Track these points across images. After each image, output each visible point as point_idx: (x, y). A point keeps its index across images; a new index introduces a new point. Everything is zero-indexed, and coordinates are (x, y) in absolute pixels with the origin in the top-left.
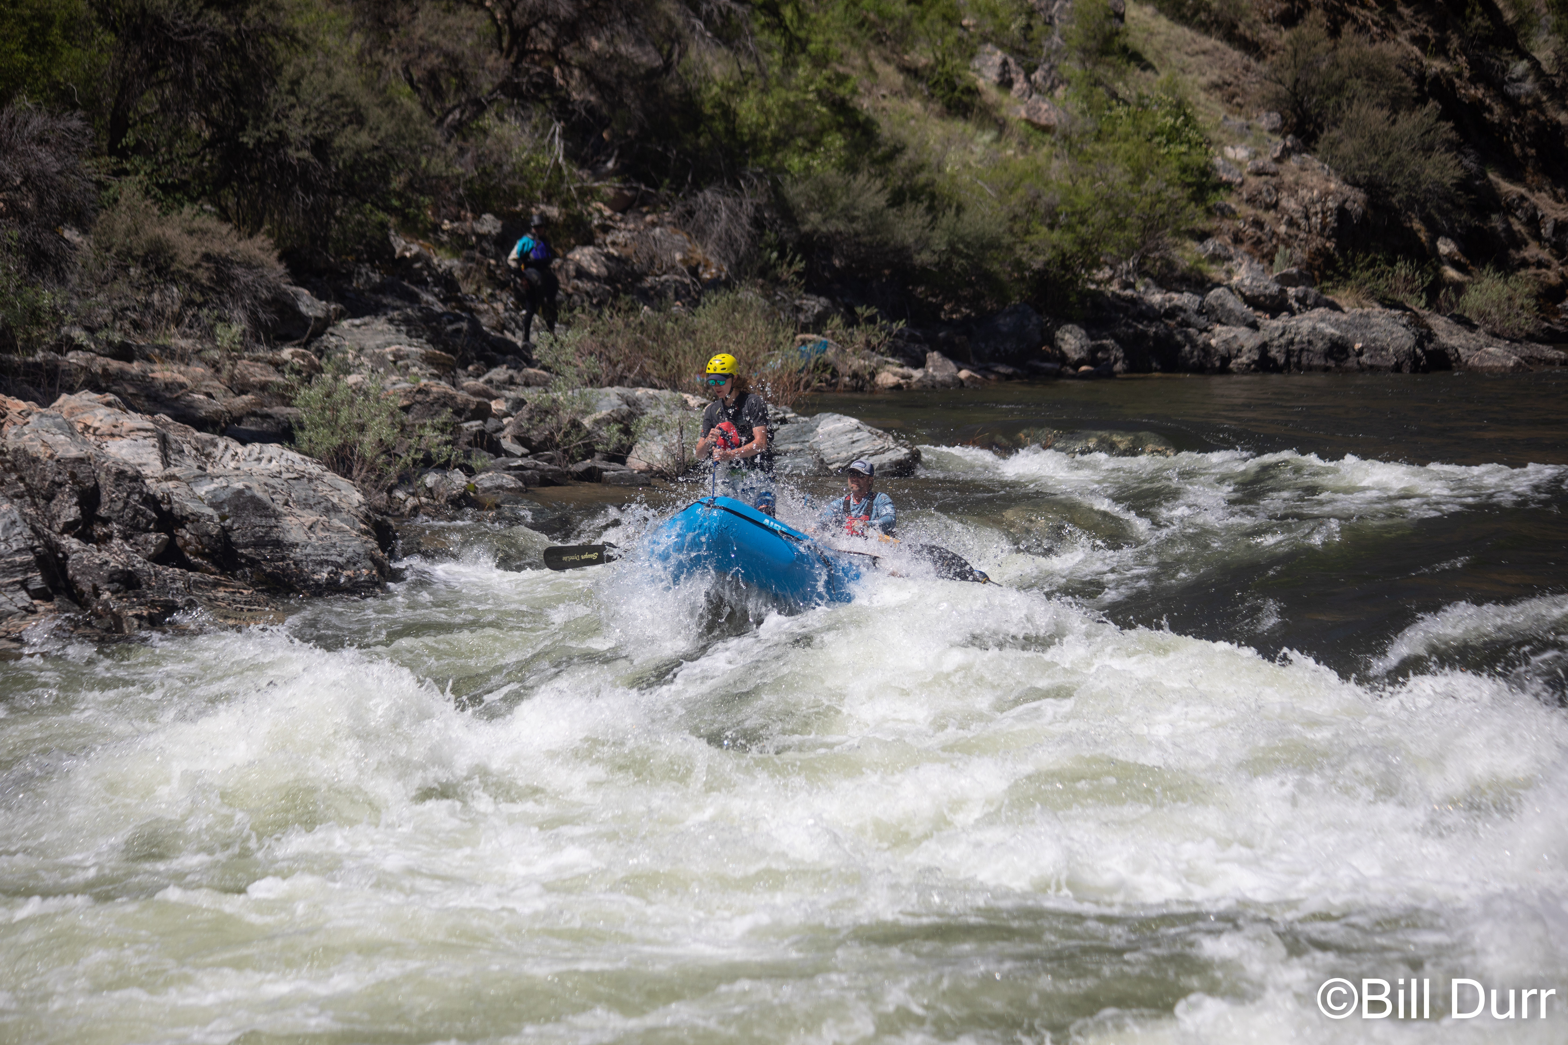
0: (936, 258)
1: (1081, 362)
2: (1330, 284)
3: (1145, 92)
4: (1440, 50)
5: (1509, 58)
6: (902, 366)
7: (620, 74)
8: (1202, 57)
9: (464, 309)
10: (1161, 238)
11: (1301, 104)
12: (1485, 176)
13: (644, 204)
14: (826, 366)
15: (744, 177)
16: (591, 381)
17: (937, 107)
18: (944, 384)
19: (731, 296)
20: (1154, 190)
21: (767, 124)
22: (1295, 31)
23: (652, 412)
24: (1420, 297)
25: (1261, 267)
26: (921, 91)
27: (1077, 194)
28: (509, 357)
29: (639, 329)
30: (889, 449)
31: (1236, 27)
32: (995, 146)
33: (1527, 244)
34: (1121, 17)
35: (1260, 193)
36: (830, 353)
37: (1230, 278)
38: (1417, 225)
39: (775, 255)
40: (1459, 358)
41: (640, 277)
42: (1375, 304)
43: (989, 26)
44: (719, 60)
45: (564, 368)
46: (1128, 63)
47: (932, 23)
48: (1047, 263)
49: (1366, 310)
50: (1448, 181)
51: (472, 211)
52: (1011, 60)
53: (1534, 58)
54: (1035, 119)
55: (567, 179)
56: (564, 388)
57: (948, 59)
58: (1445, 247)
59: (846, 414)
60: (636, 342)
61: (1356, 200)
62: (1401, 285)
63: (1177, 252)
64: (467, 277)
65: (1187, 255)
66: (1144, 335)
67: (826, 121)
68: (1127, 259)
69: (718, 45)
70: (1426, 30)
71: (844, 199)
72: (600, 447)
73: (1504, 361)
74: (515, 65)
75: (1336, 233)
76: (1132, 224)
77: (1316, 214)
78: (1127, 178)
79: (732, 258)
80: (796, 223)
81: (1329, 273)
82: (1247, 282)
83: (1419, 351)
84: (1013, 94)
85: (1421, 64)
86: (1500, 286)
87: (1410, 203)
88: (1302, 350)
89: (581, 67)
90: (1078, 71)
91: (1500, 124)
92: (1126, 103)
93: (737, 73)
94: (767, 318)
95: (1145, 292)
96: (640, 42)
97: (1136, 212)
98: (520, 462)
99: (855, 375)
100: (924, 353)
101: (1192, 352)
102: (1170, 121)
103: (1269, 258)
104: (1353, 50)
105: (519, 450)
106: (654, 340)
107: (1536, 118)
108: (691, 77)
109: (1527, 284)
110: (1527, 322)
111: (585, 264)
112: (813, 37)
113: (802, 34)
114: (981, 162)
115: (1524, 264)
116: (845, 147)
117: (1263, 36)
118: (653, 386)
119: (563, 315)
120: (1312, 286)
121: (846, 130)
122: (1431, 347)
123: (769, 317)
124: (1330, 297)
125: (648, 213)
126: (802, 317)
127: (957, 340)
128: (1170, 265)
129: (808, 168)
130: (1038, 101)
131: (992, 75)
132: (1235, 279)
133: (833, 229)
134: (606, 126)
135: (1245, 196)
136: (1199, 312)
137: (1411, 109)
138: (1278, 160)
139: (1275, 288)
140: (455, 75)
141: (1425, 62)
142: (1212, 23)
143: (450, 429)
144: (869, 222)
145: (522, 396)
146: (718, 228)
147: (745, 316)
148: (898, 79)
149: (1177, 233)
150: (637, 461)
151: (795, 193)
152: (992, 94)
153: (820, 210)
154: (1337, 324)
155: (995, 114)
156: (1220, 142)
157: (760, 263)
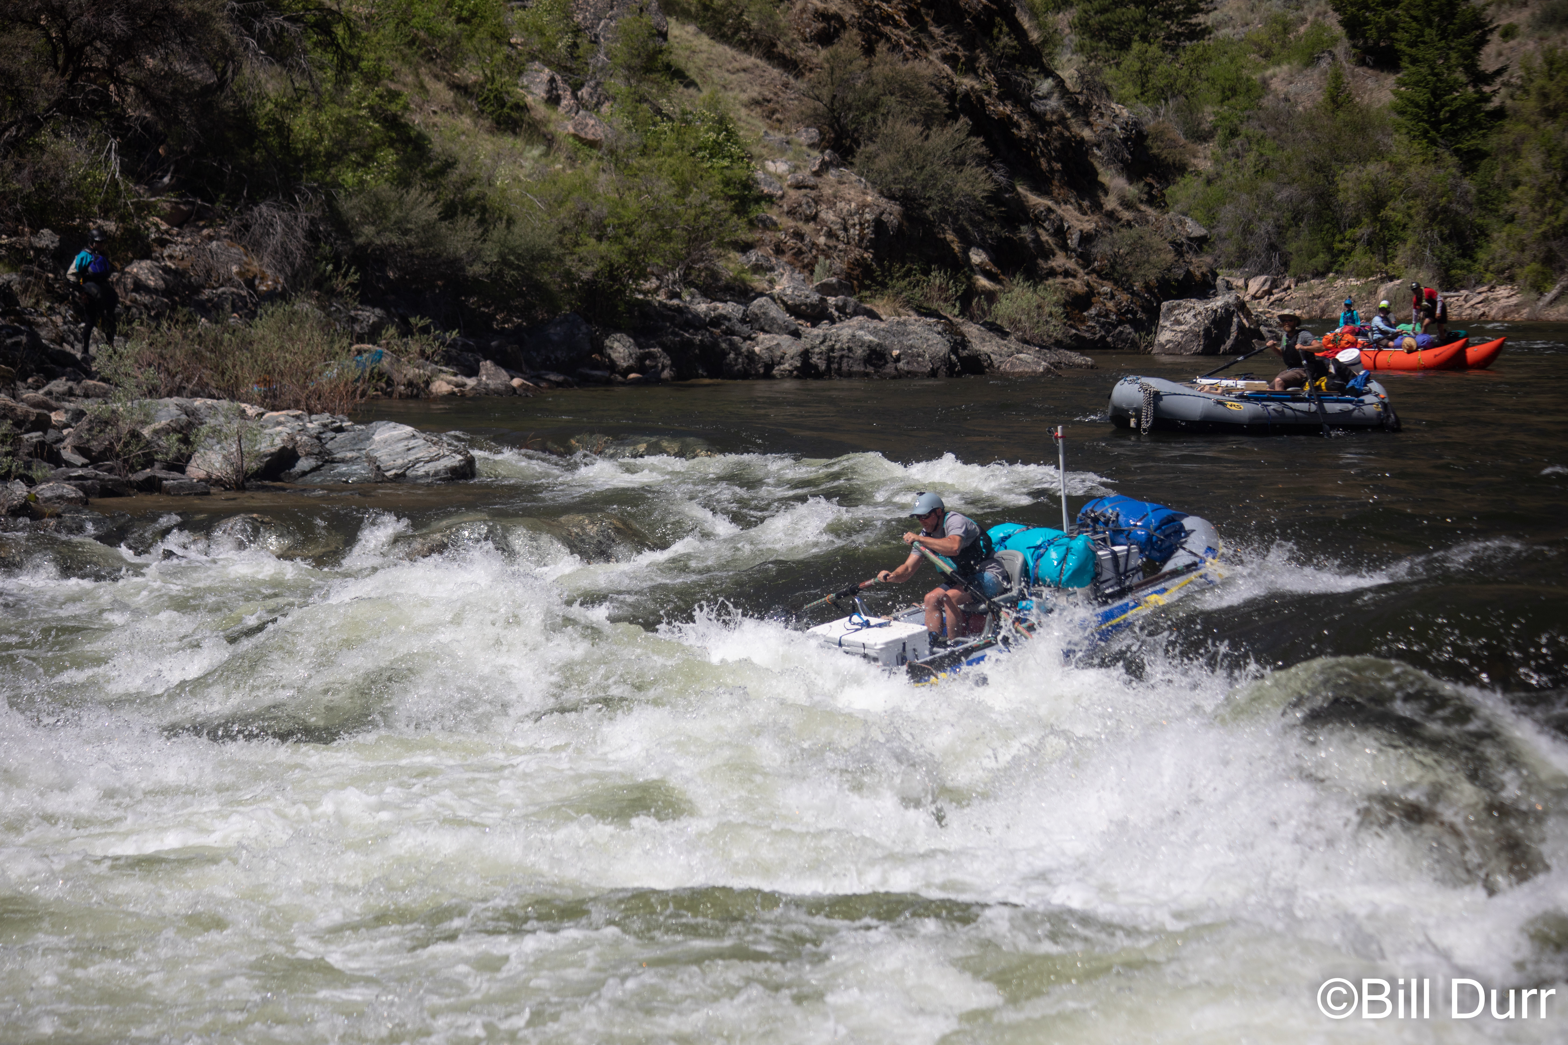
0: (488, 269)
1: (630, 369)
2: (868, 293)
3: (689, 109)
4: (970, 68)
5: (1035, 77)
6: (455, 375)
7: (175, 91)
8: (742, 74)
9: (23, 322)
10: (705, 249)
11: (838, 120)
12: (1015, 189)
13: (201, 219)
14: (381, 375)
15: (299, 192)
16: (150, 392)
17: (487, 123)
18: (497, 392)
19: (288, 308)
20: (698, 203)
21: (322, 139)
22: (831, 49)
23: (211, 422)
24: (954, 306)
25: (802, 277)
26: (471, 107)
27: (624, 206)
28: (69, 369)
29: (197, 340)
30: (444, 456)
31: (775, 45)
32: (543, 161)
33: (1054, 255)
34: (664, 36)
35: (800, 205)
36: (385, 363)
37: (772, 288)
38: (950, 236)
39: (330, 267)
40: (991, 364)
41: (197, 289)
42: (911, 313)
43: (536, 44)
44: (272, 77)
45: (123, 379)
46: (672, 80)
47: (481, 40)
48: (596, 274)
49: (903, 318)
50: (979, 194)
51: (30, 226)
52: (558, 78)
53: (1058, 77)
54: (582, 135)
55: (124, 194)
56: (124, 399)
57: (497, 77)
58: (977, 257)
59: (401, 422)
60: (194, 353)
61: (893, 212)
62: (935, 294)
63: (721, 263)
64: (25, 291)
65: (731, 266)
66: (690, 343)
67: (378, 136)
68: (673, 269)
69: (271, 63)
70: (956, 49)
71: (397, 213)
72: (160, 457)
73: (1034, 367)
74: (70, 82)
75: (874, 244)
76: (678, 236)
77: (854, 225)
78: (671, 192)
79: (288, 270)
80: (351, 236)
81: (867, 282)
82: (789, 291)
83: (953, 357)
84: (561, 110)
85: (952, 82)
86: (1029, 295)
87: (944, 215)
88: (842, 357)
89: (136, 84)
90: (624, 88)
91: (1028, 139)
92: (670, 119)
93: (290, 90)
94: (322, 329)
95: (691, 302)
96: (194, 60)
97: (681, 224)
98: (80, 472)
99: (410, 384)
100: (478, 362)
101: (736, 360)
102: (712, 136)
103: (809, 268)
104: (887, 68)
105: (79, 460)
106: (212, 351)
107: (1061, 134)
108: (245, 94)
109: (1055, 292)
110: (1056, 329)
111: (143, 277)
112: (365, 55)
113: (354, 52)
114: (530, 176)
115: (1052, 273)
116: (397, 162)
117: (801, 53)
118: (212, 397)
119: (120, 327)
120: (850, 295)
121: (397, 145)
122: (965, 353)
123: (325, 327)
124: (868, 306)
125: (204, 227)
126: (357, 328)
127: (509, 349)
128: (714, 275)
129: (362, 182)
130: (584, 117)
131: (541, 92)
132: (778, 289)
133: (386, 242)
134: (162, 143)
135: (786, 208)
136: (743, 321)
137: (943, 125)
138: (817, 174)
139: (815, 297)
140: (11, 93)
141: (956, 80)
142: (752, 42)
143: (10, 440)
144: (422, 234)
145: (82, 407)
146: (274, 241)
147: (301, 327)
148: (449, 96)
149: (721, 244)
150: (196, 470)
151: (348, 206)
152: (540, 111)
153: (373, 224)
154: (875, 332)
155: (544, 129)
156: (761, 156)
157: (315, 275)
